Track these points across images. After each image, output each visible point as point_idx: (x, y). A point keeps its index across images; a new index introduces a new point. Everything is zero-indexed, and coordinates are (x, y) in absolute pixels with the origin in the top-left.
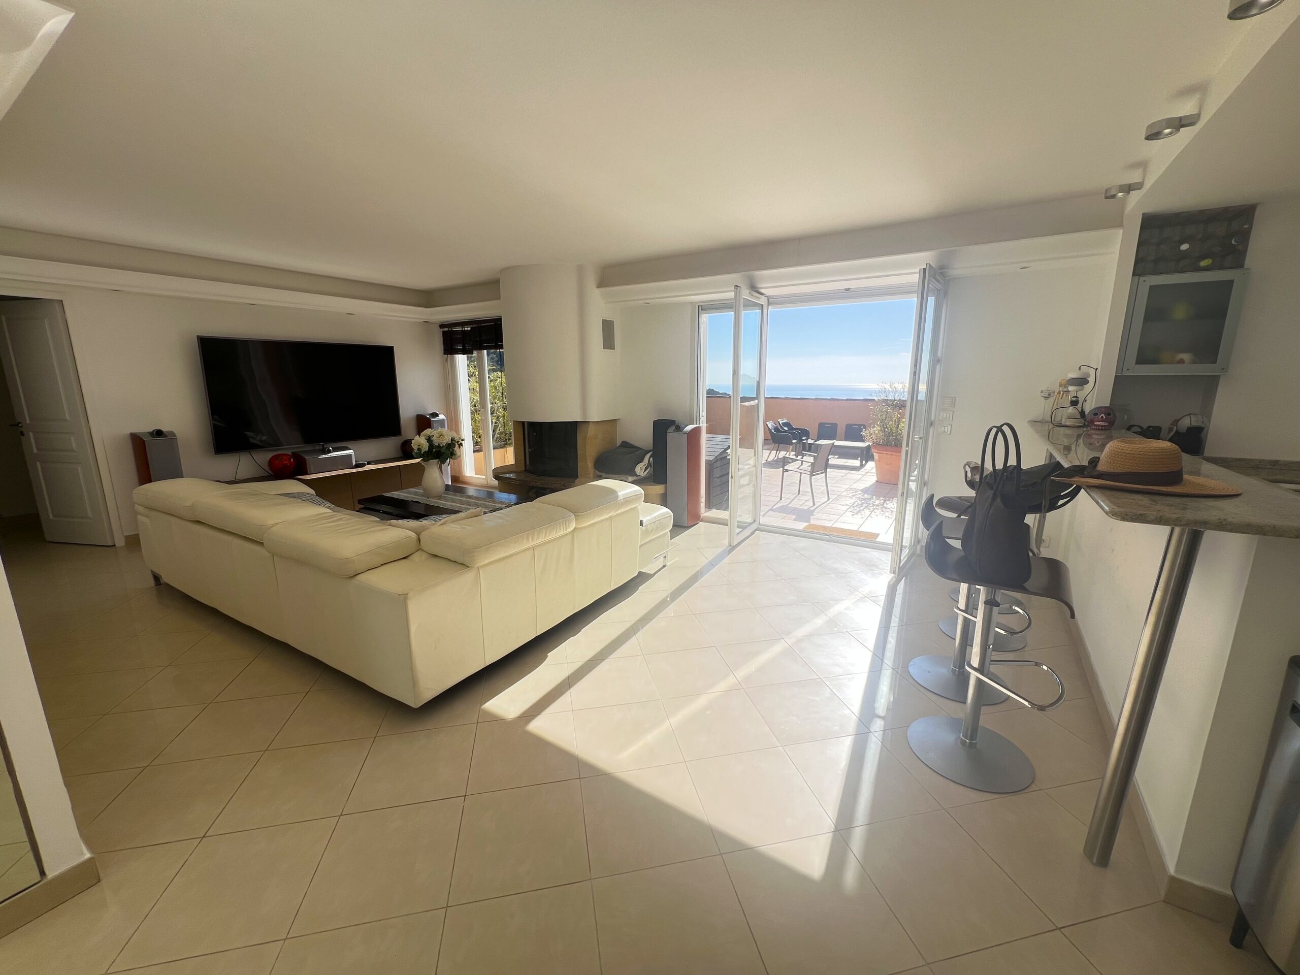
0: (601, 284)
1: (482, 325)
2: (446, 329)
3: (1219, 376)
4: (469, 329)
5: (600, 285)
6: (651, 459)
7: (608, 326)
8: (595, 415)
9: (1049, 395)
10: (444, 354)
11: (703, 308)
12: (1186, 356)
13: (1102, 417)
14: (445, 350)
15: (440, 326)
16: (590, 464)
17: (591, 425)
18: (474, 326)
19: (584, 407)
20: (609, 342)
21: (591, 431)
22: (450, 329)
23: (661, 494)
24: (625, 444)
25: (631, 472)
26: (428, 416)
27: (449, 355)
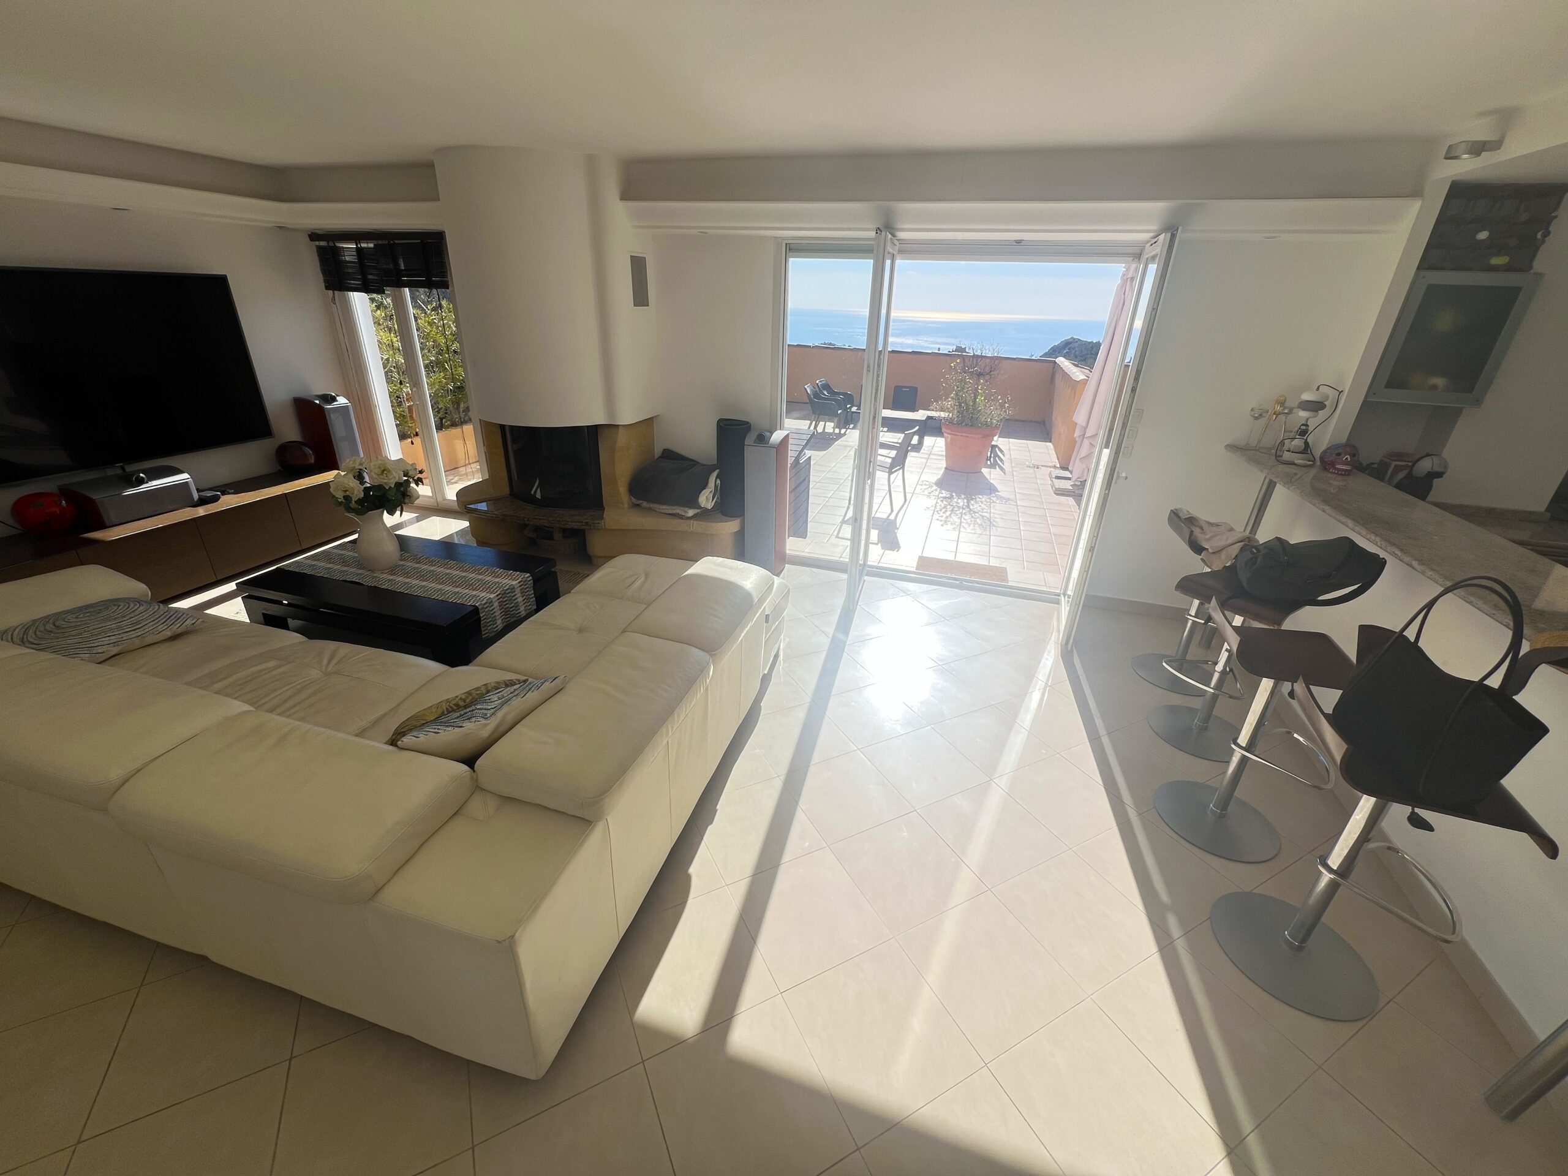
0: (628, 194)
1: (396, 242)
2: (323, 243)
3: (1463, 408)
4: (371, 245)
5: (624, 197)
6: (718, 481)
7: (638, 265)
8: (627, 416)
9: (1261, 415)
10: (327, 288)
11: (795, 248)
12: (1440, 381)
13: (1347, 459)
14: (326, 281)
15: (309, 236)
16: (623, 489)
17: (621, 430)
18: (380, 242)
19: (610, 400)
20: (641, 298)
21: (622, 438)
22: (331, 244)
23: (735, 532)
24: (669, 455)
25: (693, 502)
26: (317, 402)
27: (336, 292)
